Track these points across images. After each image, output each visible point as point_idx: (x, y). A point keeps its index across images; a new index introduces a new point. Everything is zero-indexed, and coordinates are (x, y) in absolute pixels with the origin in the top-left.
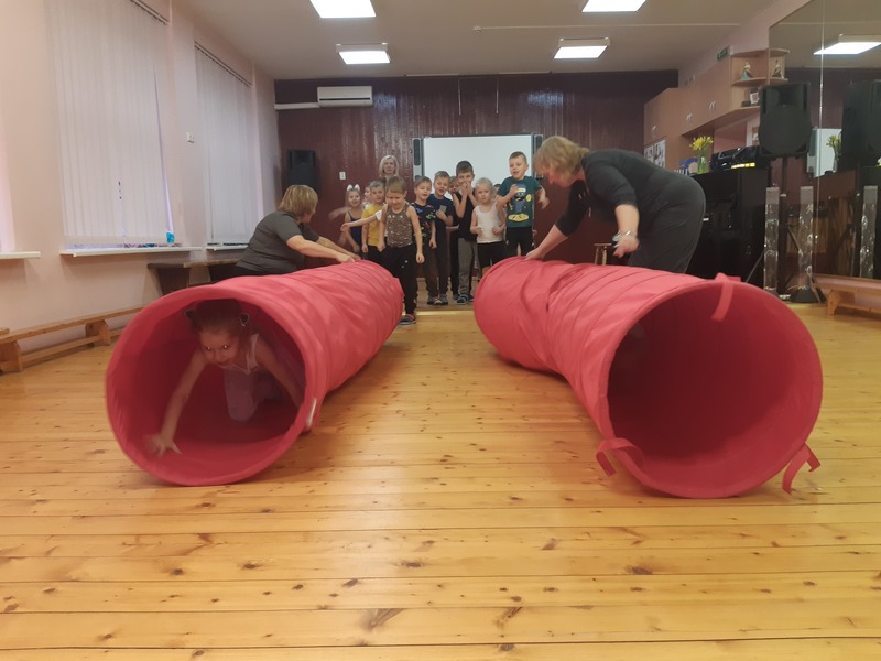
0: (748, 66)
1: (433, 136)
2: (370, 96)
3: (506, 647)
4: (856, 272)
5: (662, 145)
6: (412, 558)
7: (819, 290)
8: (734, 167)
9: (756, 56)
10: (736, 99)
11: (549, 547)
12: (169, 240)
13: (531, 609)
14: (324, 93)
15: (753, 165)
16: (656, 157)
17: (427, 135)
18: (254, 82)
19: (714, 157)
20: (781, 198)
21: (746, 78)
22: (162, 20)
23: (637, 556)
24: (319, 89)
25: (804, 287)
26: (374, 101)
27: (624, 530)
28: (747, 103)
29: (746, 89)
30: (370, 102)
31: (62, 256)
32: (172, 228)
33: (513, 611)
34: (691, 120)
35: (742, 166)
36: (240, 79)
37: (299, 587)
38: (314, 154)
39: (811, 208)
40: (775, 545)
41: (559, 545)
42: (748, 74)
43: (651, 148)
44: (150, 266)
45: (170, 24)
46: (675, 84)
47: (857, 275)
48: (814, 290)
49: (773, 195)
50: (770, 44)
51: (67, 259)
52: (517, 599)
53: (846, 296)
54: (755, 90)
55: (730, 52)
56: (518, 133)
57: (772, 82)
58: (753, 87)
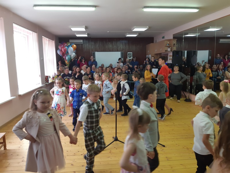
1: (98, 51)
2: (82, 42)
5: (150, 55)
9: (169, 40)
17: (96, 51)
18: (54, 40)
21: (168, 45)
24: (70, 40)
26: (83, 43)
30: (82, 43)
31: (19, 95)
34: (157, 51)
42: (169, 45)
43: (148, 55)
46: (153, 42)
50: (173, 38)
54: (169, 48)
55: (165, 37)
56: (118, 51)
57: (173, 46)
58: (169, 47)
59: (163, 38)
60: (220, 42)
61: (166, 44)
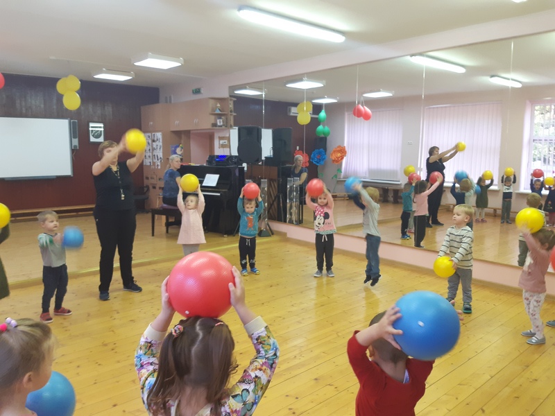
0: (219, 105)
5: (159, 135)
7: (271, 230)
9: (221, 100)
16: (154, 141)
21: (218, 112)
25: (264, 229)
28: (215, 125)
29: (215, 116)
34: (178, 124)
39: (266, 189)
42: (219, 110)
43: (150, 134)
48: (269, 229)
50: (229, 96)
54: (220, 118)
55: (202, 91)
57: (231, 115)
58: (219, 116)
59: (197, 91)
60: (292, 114)
61: (214, 110)
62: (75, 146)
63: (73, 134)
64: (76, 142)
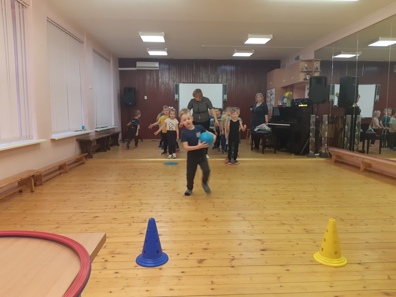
0: (306, 65)
1: (183, 83)
2: (158, 66)
3: (233, 267)
4: (343, 147)
5: (274, 90)
6: (205, 247)
7: (329, 153)
8: (300, 106)
9: (309, 61)
10: (301, 77)
11: (240, 245)
12: (83, 128)
13: (237, 259)
14: (139, 64)
15: (306, 105)
16: (271, 95)
17: (181, 82)
18: (112, 61)
19: (293, 100)
20: (316, 118)
21: (305, 70)
22: (81, 42)
23: (262, 247)
24: (137, 63)
25: (324, 152)
26: (160, 68)
27: (259, 240)
28: (305, 79)
29: (306, 73)
30: (158, 69)
31: (52, 139)
32: (84, 123)
33: (233, 260)
34: (285, 82)
35: (302, 105)
36: (107, 60)
37: (178, 255)
38: (135, 89)
39: (327, 122)
40: (297, 244)
41: (242, 244)
42: (306, 68)
43: (269, 91)
44: (77, 140)
45: (85, 43)
46: (279, 67)
47: (343, 148)
48: (327, 152)
49: (313, 118)
50: (315, 58)
51: (53, 140)
52: (233, 257)
53: (338, 156)
54: (308, 74)
55: (300, 58)
56: (218, 83)
57: (315, 72)
59: (297, 58)
61: (303, 69)
62: (225, 99)
63: (224, 92)
64: (226, 97)
